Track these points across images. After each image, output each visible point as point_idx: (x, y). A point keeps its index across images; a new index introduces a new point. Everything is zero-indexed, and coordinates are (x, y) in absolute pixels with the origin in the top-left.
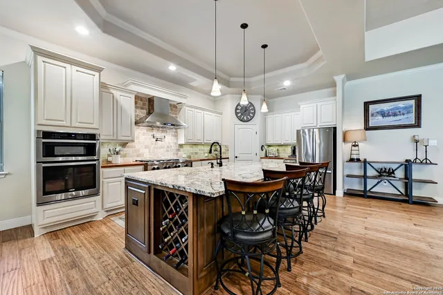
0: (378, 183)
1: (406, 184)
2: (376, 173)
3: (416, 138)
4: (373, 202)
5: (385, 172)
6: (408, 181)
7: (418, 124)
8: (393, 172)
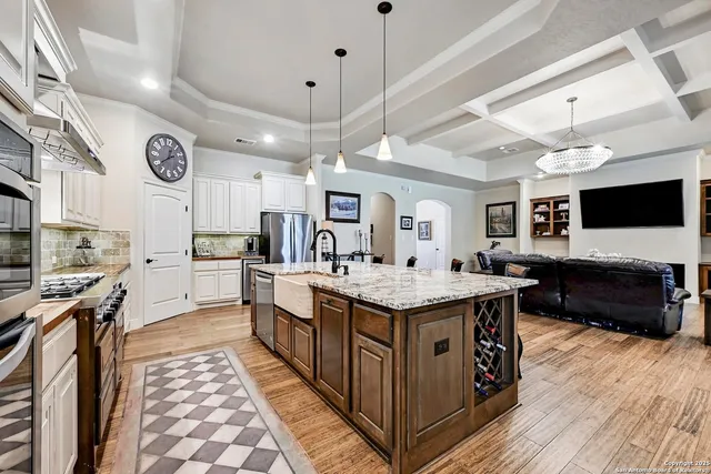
3: (361, 232)
7: (358, 221)
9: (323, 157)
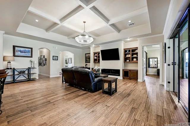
0: (19, 76)
1: (28, 75)
2: (18, 73)
3: (31, 61)
4: (18, 83)
5: (22, 72)
6: (29, 74)
7: (32, 57)
8: (25, 72)
9: (4, 32)
